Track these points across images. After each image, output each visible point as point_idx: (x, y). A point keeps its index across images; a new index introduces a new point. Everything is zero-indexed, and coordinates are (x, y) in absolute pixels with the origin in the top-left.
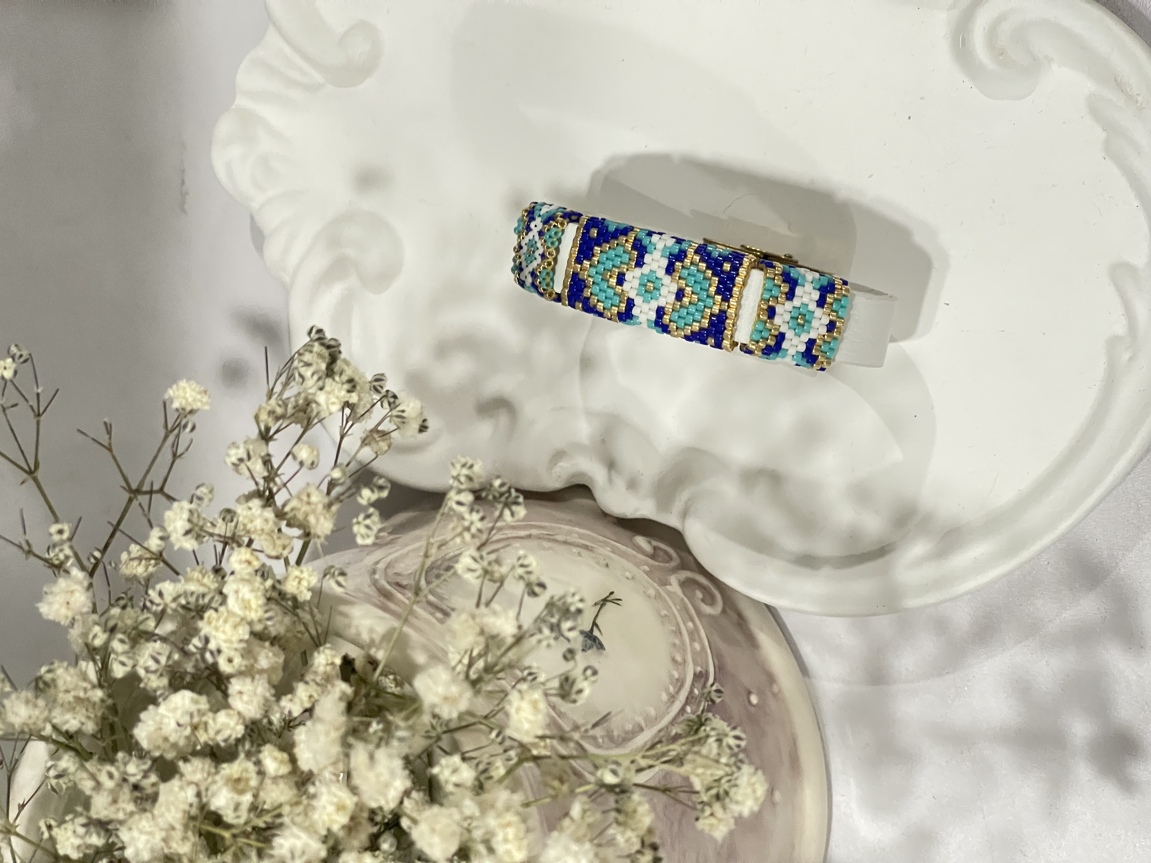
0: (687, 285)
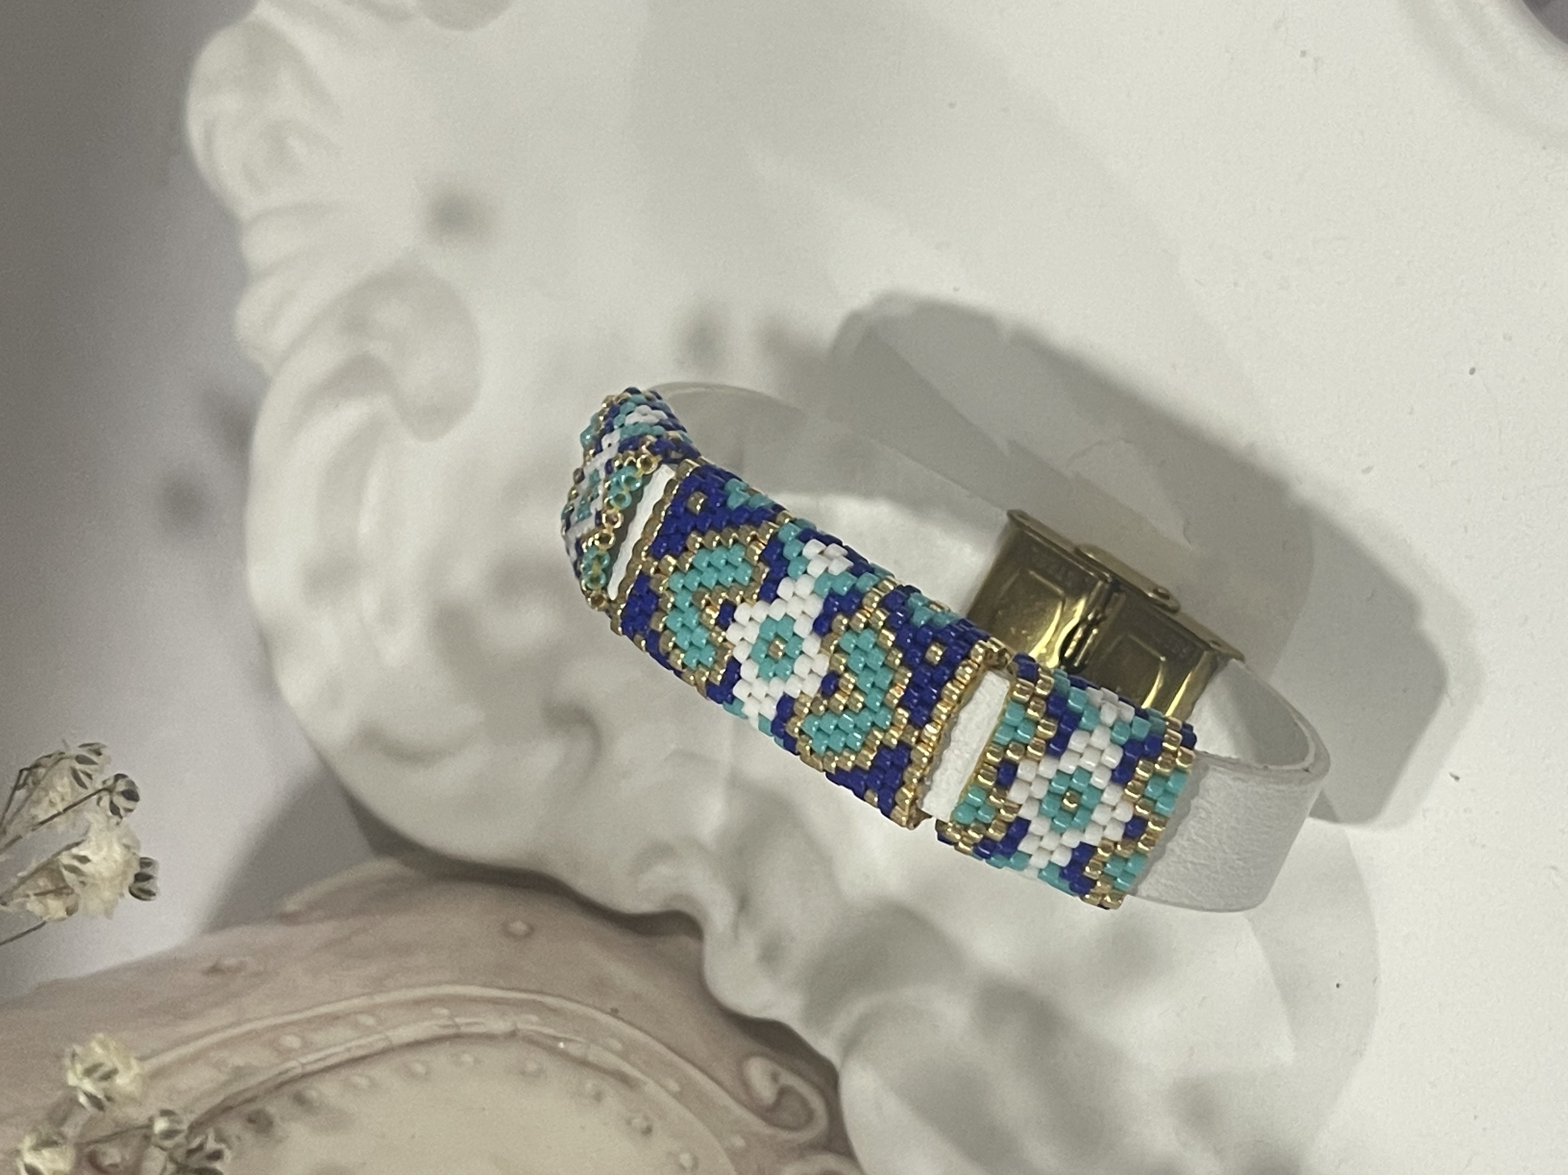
0: (847, 669)
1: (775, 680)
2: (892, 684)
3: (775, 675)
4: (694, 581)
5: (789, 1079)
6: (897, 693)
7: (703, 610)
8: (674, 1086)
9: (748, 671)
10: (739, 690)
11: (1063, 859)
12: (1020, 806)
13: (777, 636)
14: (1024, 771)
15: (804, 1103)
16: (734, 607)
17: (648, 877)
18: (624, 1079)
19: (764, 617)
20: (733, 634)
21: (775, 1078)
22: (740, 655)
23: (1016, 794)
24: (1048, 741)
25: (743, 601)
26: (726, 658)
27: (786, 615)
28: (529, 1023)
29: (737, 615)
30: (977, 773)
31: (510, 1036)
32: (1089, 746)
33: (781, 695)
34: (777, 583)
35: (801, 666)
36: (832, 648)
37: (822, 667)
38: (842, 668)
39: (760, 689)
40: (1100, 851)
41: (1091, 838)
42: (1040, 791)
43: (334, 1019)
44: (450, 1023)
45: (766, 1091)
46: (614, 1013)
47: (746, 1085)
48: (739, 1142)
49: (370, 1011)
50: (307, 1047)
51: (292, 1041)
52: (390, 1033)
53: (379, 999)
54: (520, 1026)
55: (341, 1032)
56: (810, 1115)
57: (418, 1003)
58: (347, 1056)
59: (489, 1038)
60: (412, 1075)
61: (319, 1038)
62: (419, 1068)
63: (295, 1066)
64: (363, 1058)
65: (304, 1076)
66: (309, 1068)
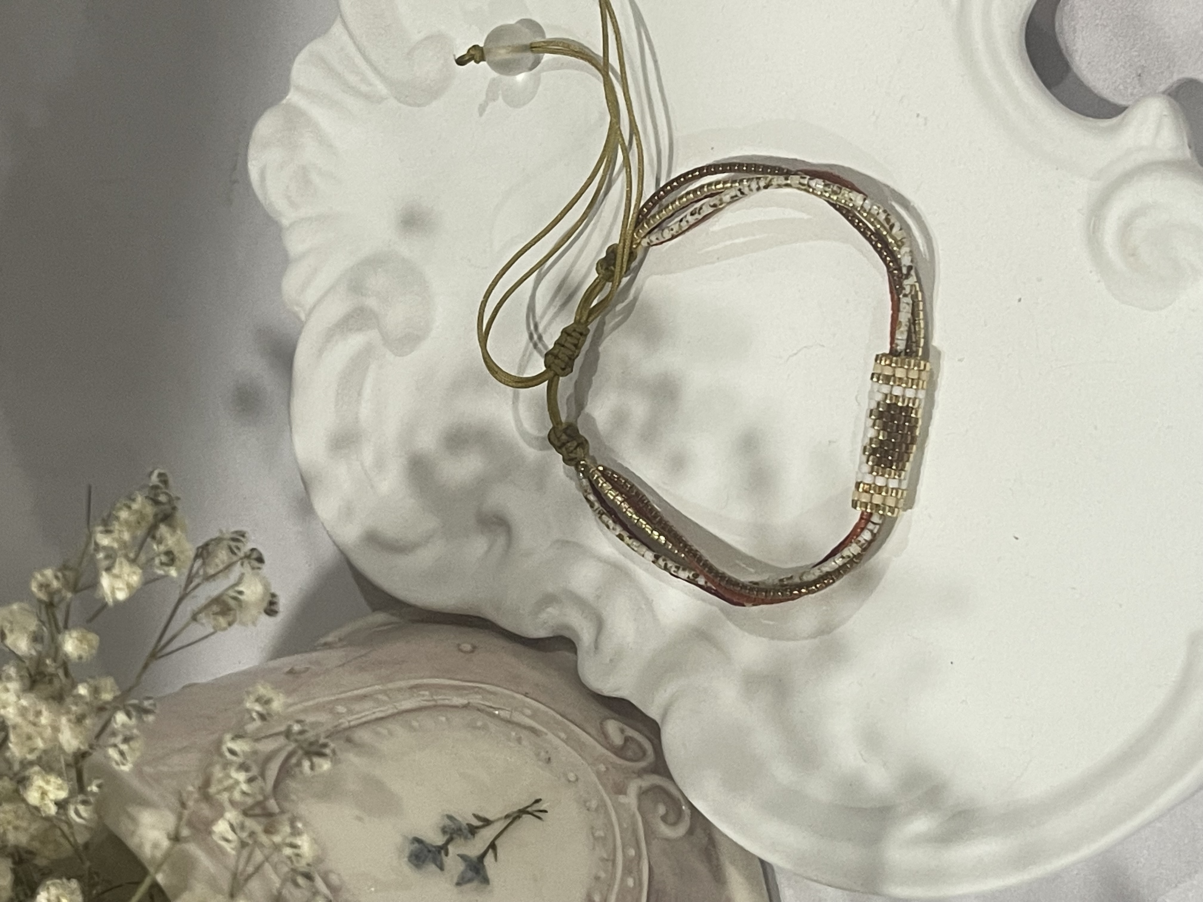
5: (631, 732)
8: (563, 736)
15: (640, 746)
17: (543, 616)
18: (534, 731)
21: (622, 731)
31: (466, 706)
43: (364, 697)
44: (431, 699)
45: (617, 740)
46: (526, 695)
47: (606, 736)
48: (602, 768)
49: (384, 692)
50: (350, 712)
51: (341, 709)
52: (397, 705)
53: (390, 686)
54: (471, 701)
55: (368, 704)
56: (644, 753)
57: (412, 688)
58: (374, 717)
59: (454, 707)
60: (412, 729)
61: (357, 707)
62: (415, 724)
63: (345, 722)
64: (382, 718)
65: (350, 728)
66: (352, 723)
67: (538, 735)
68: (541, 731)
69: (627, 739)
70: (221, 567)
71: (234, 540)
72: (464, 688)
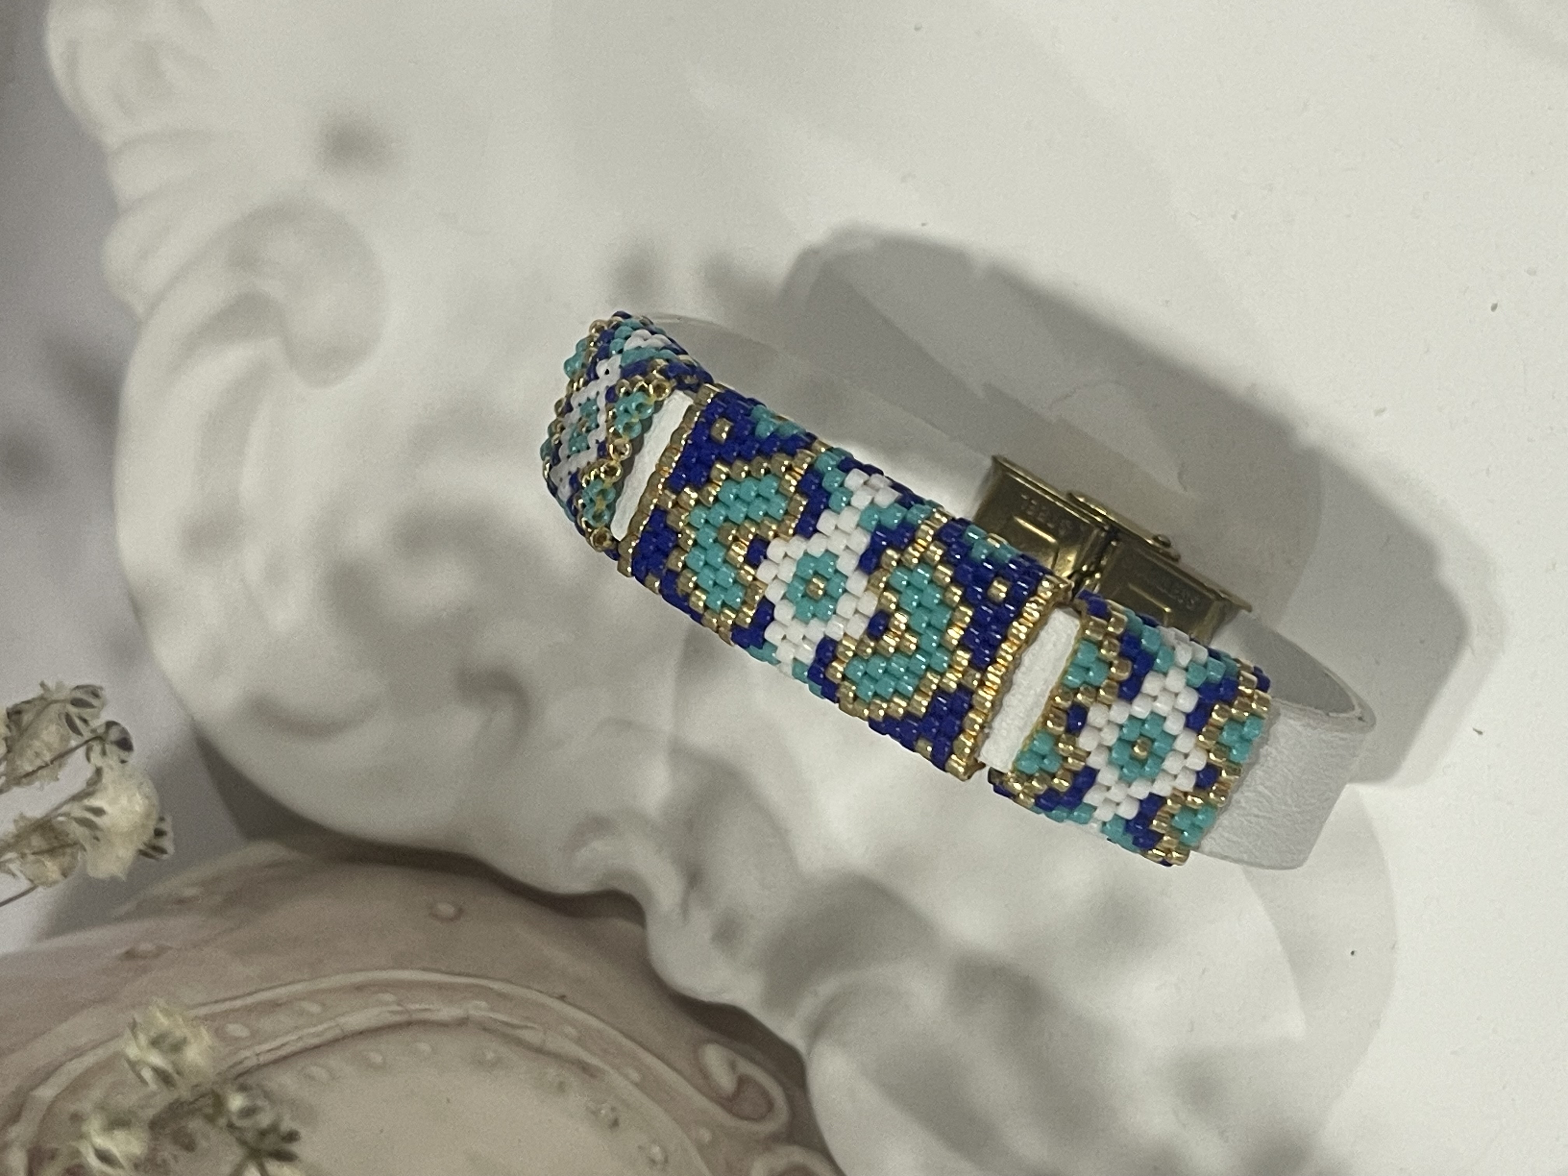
0: (899, 608)
1: (814, 622)
2: (951, 624)
3: (814, 615)
4: (719, 515)
5: (747, 1068)
6: (955, 634)
7: (729, 548)
8: (635, 1076)
9: (783, 612)
10: (772, 634)
11: (1129, 811)
12: (1089, 753)
13: (816, 574)
14: (1096, 716)
15: (765, 1094)
16: (767, 543)
17: (583, 855)
18: (585, 1068)
19: (801, 554)
20: (765, 572)
21: (733, 1066)
22: (774, 594)
23: (1086, 741)
24: (1121, 684)
25: (776, 535)
26: (757, 598)
27: (827, 551)
28: (478, 1009)
29: (771, 551)
30: (1046, 718)
31: (462, 1023)
32: (1165, 689)
33: (821, 636)
34: (817, 517)
35: (845, 606)
36: (882, 585)
37: (870, 606)
38: (893, 607)
39: (797, 631)
40: (1169, 802)
41: (1162, 788)
42: (1110, 737)
43: (275, 1005)
44: (399, 1008)
45: (725, 1081)
46: (562, 998)
47: (705, 1075)
48: (706, 1136)
49: (311, 996)
50: (256, 1036)
51: (236, 1029)
52: (342, 1020)
53: (324, 983)
54: (472, 1012)
55: (284, 1019)
56: (770, 1105)
57: (359, 988)
58: (300, 1045)
59: (443, 1025)
60: (371, 1066)
61: (267, 1026)
62: (378, 1059)
63: (249, 1056)
64: (317, 1047)
65: (259, 1067)
66: (262, 1059)
67: (592, 1076)
68: (598, 1069)
69: (743, 1081)
70: (48, 757)
71: (76, 703)
72: (452, 987)
